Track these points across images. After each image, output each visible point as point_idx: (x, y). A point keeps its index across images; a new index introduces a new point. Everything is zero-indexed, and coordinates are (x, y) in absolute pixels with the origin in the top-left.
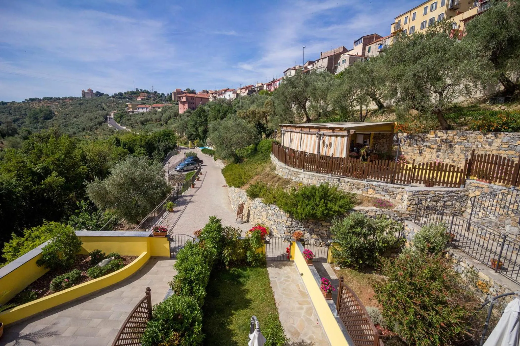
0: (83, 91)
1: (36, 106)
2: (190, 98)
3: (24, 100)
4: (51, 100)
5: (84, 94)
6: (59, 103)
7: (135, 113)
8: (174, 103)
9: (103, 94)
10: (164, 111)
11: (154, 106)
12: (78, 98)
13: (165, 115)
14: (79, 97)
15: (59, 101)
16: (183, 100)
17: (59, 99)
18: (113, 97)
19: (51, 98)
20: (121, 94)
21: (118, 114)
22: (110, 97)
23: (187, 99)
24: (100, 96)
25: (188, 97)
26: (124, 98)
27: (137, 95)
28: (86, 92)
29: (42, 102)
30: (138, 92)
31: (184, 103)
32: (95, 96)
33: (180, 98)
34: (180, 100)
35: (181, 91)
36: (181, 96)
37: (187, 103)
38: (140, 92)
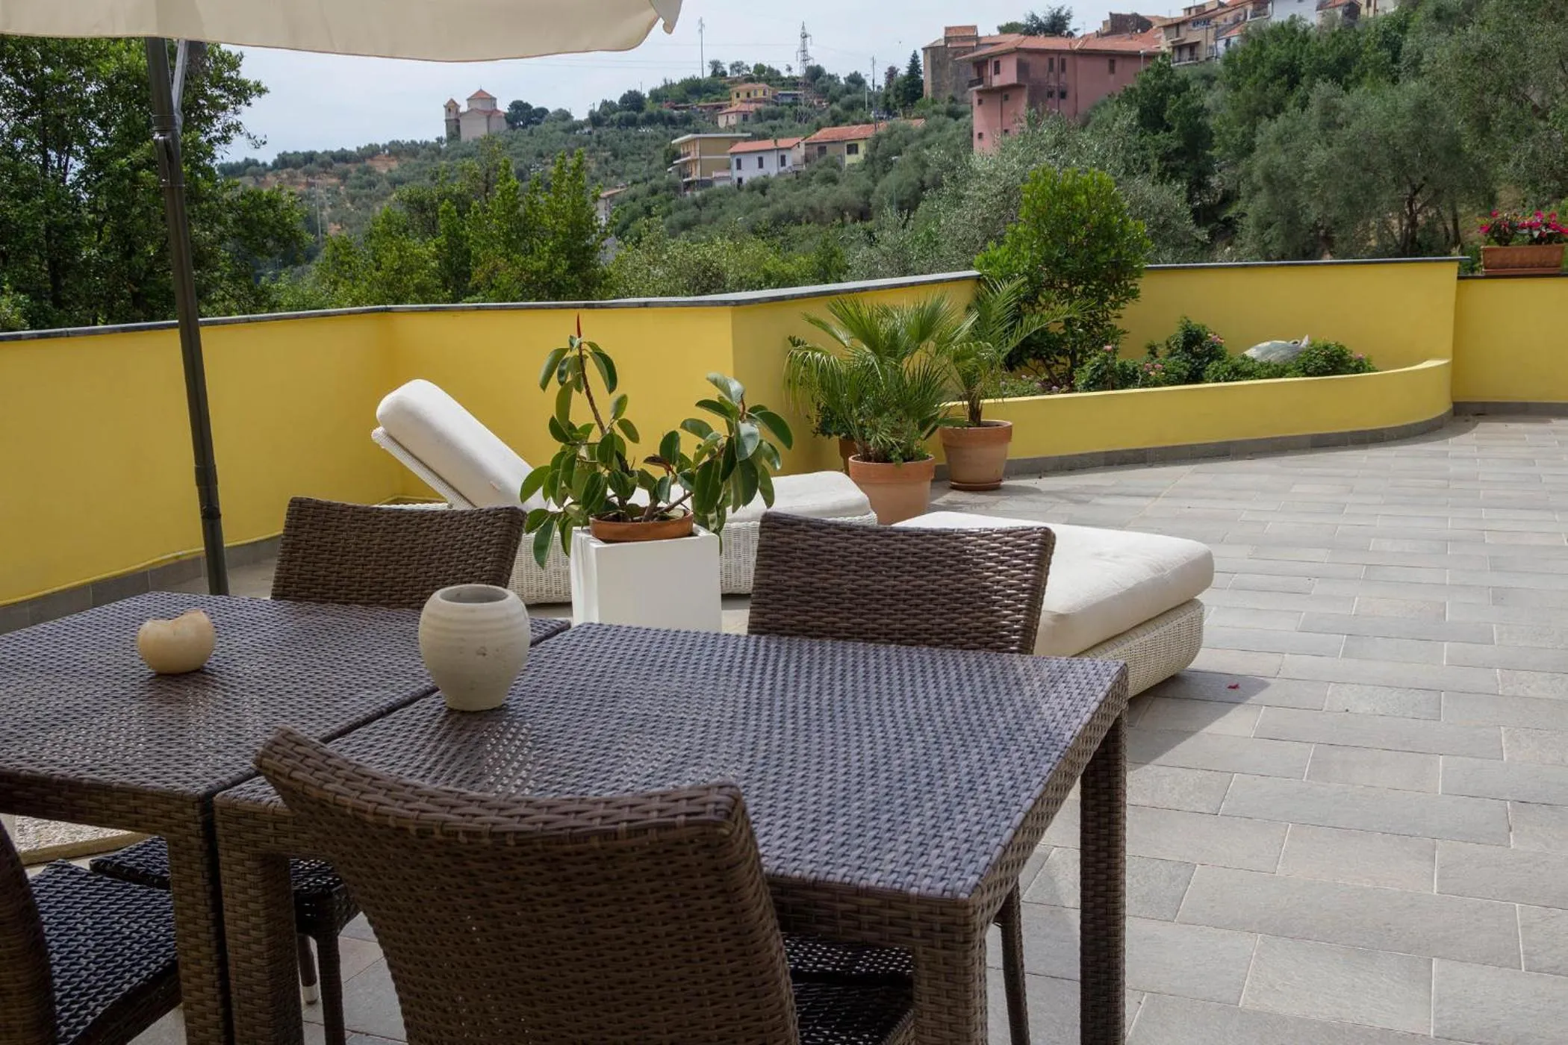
0: (451, 107)
2: (1044, 61)
4: (309, 166)
5: (454, 119)
6: (344, 177)
7: (718, 185)
8: (936, 112)
9: (544, 111)
10: (880, 161)
11: (820, 135)
12: (425, 145)
13: (891, 181)
14: (432, 139)
15: (339, 166)
16: (997, 81)
17: (343, 157)
18: (595, 120)
19: (310, 157)
20: (633, 100)
21: (634, 199)
22: (580, 125)
23: (1022, 68)
24: (528, 122)
25: (1029, 59)
26: (650, 120)
27: (718, 100)
28: (464, 108)
29: (270, 177)
30: (723, 81)
31: (1007, 98)
32: (504, 126)
33: (980, 64)
34: (980, 81)
35: (977, 38)
36: (991, 56)
37: (1026, 92)
38: (735, 82)
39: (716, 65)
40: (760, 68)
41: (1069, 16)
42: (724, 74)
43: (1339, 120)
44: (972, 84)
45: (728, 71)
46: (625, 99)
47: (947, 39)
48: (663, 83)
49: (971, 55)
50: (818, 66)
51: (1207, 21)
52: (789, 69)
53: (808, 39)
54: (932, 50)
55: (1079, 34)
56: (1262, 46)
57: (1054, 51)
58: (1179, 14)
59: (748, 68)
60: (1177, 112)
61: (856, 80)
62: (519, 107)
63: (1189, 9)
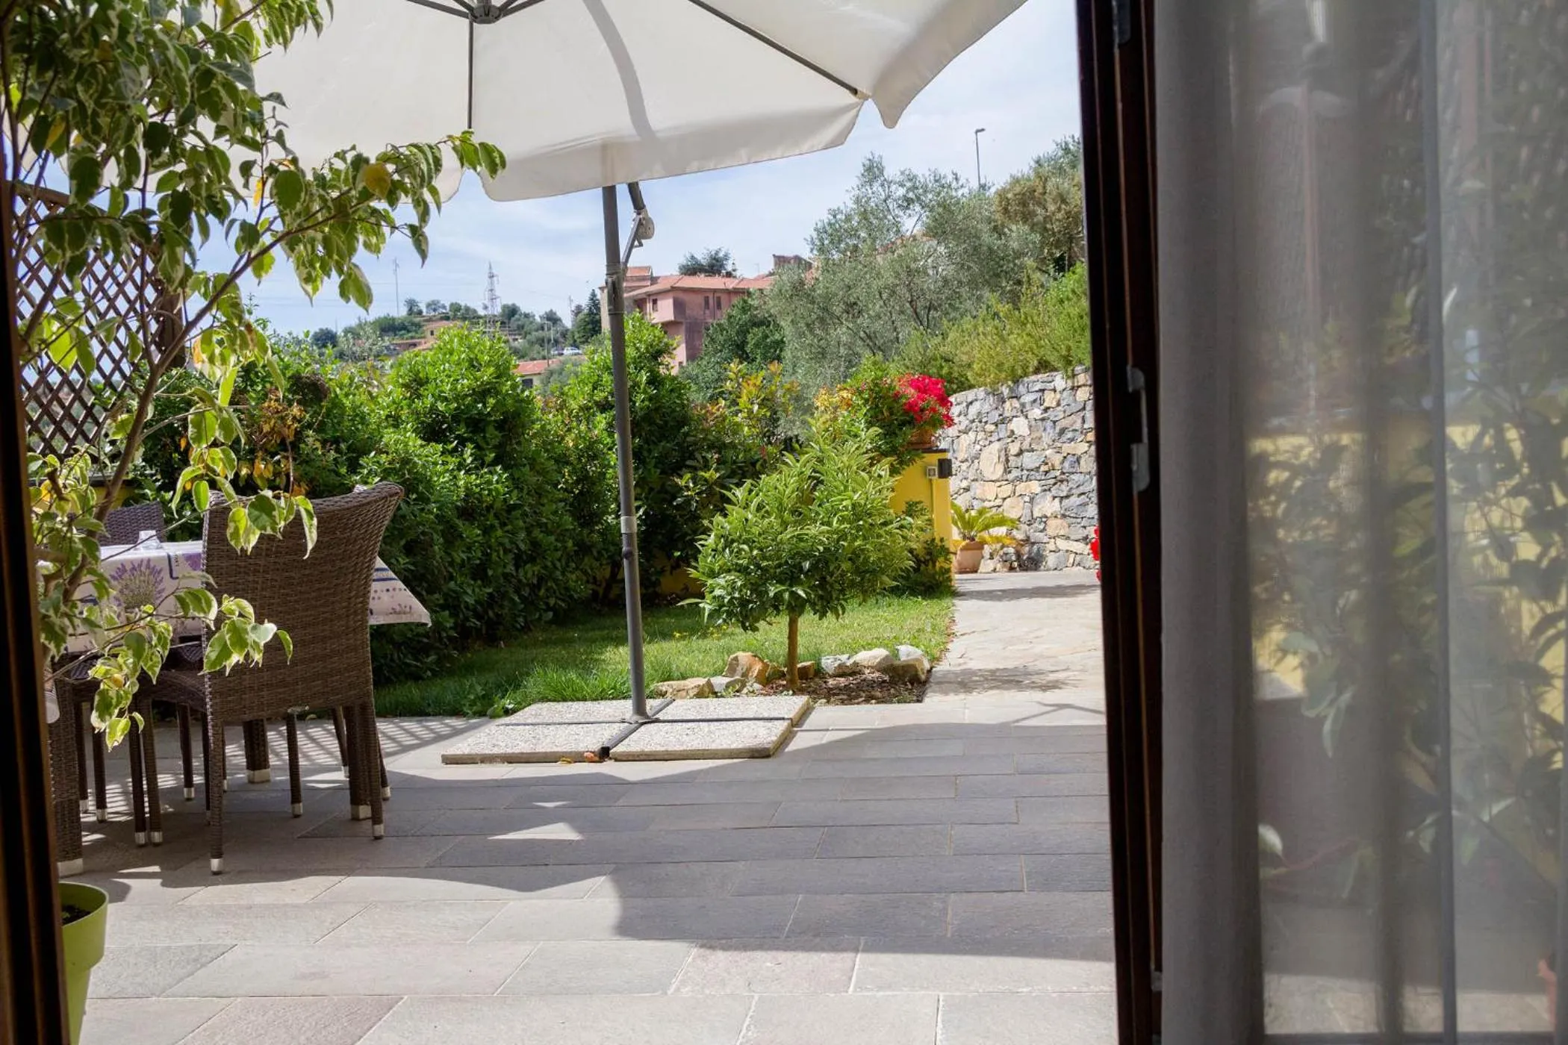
2: (699, 299)
16: (655, 318)
20: (326, 338)
23: (679, 306)
27: (412, 338)
30: (417, 320)
33: (640, 302)
35: (651, 278)
36: (649, 295)
37: (683, 328)
38: (430, 320)
39: (411, 304)
40: (456, 308)
42: (420, 313)
45: (424, 310)
48: (357, 322)
49: (632, 294)
50: (514, 305)
52: (486, 308)
53: (495, 279)
55: (735, 274)
57: (710, 290)
59: (444, 307)
60: (757, 345)
61: (550, 318)
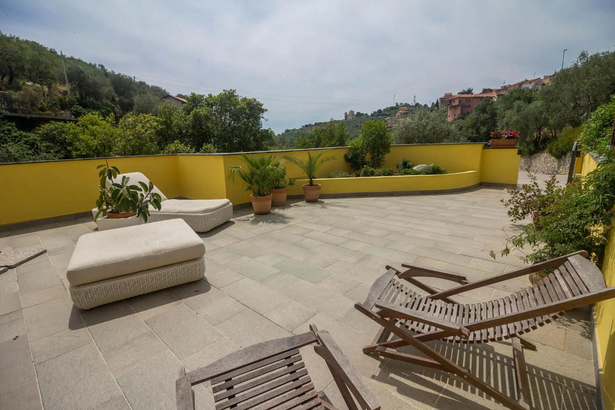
0: (346, 114)
1: (309, 131)
2: (465, 100)
3: (301, 127)
4: (320, 125)
5: (346, 115)
9: (363, 114)
14: (342, 120)
18: (372, 115)
19: (321, 123)
20: (380, 111)
22: (370, 116)
23: (460, 101)
24: (360, 116)
25: (462, 99)
26: (383, 115)
27: (396, 110)
28: (348, 114)
29: (313, 127)
30: (398, 107)
31: (456, 108)
32: (355, 117)
33: (450, 101)
34: (450, 104)
35: (452, 96)
36: (453, 99)
37: (460, 106)
38: (400, 107)
39: (397, 104)
40: (406, 104)
41: (472, 90)
43: (522, 109)
44: (449, 105)
45: (399, 105)
46: (378, 111)
47: (445, 96)
48: (386, 108)
49: (449, 99)
50: (418, 103)
51: (506, 89)
52: (412, 104)
53: (415, 98)
54: (441, 99)
55: (474, 94)
56: (512, 93)
57: (468, 98)
58: (500, 88)
59: (403, 104)
60: (489, 109)
61: (426, 106)
62: (358, 113)
63: (502, 87)
